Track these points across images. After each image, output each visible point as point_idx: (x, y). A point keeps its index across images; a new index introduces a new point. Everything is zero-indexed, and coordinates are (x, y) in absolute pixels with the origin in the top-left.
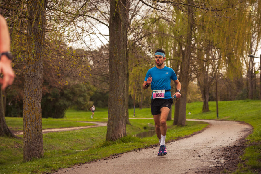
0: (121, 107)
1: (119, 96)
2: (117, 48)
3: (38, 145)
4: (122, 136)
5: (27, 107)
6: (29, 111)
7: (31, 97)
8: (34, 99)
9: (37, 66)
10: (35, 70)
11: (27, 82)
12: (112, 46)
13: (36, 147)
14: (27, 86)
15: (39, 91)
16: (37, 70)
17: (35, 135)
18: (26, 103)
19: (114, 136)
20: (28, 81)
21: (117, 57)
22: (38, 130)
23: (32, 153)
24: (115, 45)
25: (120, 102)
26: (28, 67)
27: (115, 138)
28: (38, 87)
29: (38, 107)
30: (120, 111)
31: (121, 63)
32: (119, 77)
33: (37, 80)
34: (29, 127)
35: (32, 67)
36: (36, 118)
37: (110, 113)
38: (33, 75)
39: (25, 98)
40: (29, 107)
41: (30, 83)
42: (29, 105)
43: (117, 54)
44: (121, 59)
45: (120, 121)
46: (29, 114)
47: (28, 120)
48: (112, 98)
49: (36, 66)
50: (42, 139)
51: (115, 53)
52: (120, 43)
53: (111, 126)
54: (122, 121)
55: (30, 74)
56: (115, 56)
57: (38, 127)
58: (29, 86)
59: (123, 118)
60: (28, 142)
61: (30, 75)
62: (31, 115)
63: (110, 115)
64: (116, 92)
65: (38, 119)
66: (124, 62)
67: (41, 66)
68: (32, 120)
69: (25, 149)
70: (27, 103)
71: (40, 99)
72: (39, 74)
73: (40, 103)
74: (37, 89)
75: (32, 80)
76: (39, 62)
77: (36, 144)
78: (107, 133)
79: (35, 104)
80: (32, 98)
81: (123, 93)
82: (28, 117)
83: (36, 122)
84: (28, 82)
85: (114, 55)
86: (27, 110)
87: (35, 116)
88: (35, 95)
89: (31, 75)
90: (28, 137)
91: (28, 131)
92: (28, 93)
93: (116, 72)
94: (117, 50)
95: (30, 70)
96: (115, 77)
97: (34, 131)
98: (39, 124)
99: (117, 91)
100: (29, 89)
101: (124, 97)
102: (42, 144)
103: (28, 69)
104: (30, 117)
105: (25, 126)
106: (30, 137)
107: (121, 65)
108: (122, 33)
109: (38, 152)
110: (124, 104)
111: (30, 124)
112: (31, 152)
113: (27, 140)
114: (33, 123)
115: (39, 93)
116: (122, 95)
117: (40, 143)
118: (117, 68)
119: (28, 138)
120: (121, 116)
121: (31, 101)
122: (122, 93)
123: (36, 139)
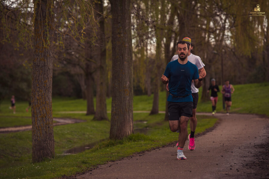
0: (128, 99)
1: (125, 85)
2: (121, 27)
3: (49, 144)
4: (128, 133)
5: (36, 101)
6: (39, 105)
7: (40, 90)
8: (44, 92)
9: (47, 54)
10: (45, 59)
11: (35, 72)
12: (115, 25)
13: (47, 145)
14: (36, 77)
15: (50, 82)
16: (47, 59)
17: (46, 132)
18: (35, 96)
19: (120, 134)
20: (37, 71)
21: (122, 38)
22: (49, 127)
23: (42, 153)
24: (119, 24)
25: (126, 92)
26: (37, 55)
27: (121, 136)
28: (48, 78)
29: (48, 101)
30: (126, 103)
31: (126, 45)
32: (125, 62)
33: (47, 70)
34: (39, 124)
35: (41, 55)
36: (46, 113)
37: (114, 105)
38: (43, 65)
39: (34, 91)
40: (39, 101)
41: (39, 74)
42: (38, 98)
43: (122, 35)
44: (126, 40)
45: (126, 115)
46: (39, 109)
47: (38, 115)
48: (116, 87)
49: (45, 54)
50: (53, 137)
51: (120, 33)
52: (125, 21)
53: (116, 121)
54: (129, 116)
55: (39, 63)
56: (120, 38)
57: (49, 123)
58: (39, 77)
59: (129, 111)
60: (38, 140)
61: (39, 65)
62: (41, 109)
63: (114, 109)
64: (121, 81)
65: (49, 114)
66: (130, 44)
67: (51, 54)
68: (43, 115)
69: (35, 148)
70: (37, 97)
71: (50, 92)
72: (49, 63)
73: (50, 96)
74: (47, 80)
75: (42, 70)
76: (49, 49)
77: (48, 142)
78: (111, 130)
79: (45, 98)
80: (42, 90)
81: (130, 82)
82: (38, 111)
83: (47, 118)
84: (37, 73)
85: (118, 36)
86: (37, 104)
87: (45, 111)
88: (45, 87)
89: (41, 65)
90: (39, 135)
91: (38, 128)
92: (38, 85)
93: (121, 57)
94: (122, 29)
95: (39, 59)
96: (119, 63)
97: (45, 128)
98: (50, 120)
99: (123, 80)
100: (38, 80)
101: (130, 87)
102: (53, 142)
103: (36, 58)
104: (40, 112)
105: (34, 122)
106: (40, 134)
107: (126, 47)
108: (127, 8)
109: (49, 151)
110: (131, 94)
111: (40, 120)
112: (41, 151)
113: (37, 138)
114: (44, 119)
115: (49, 85)
116: (129, 85)
117: (51, 141)
118: (122, 52)
119: (37, 136)
120: (128, 110)
121: (41, 94)
122: (128, 83)
123: (47, 137)
